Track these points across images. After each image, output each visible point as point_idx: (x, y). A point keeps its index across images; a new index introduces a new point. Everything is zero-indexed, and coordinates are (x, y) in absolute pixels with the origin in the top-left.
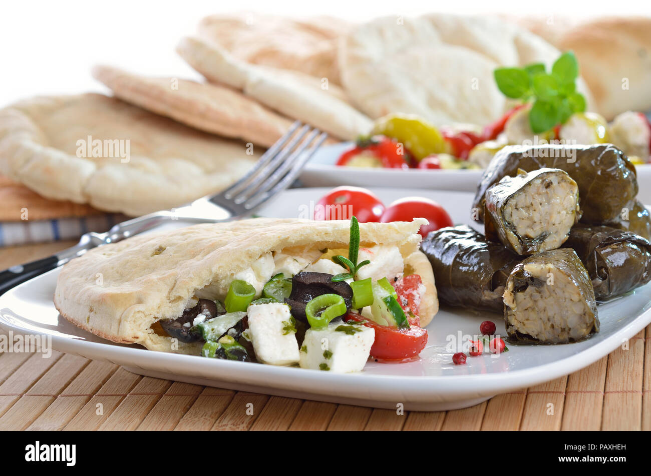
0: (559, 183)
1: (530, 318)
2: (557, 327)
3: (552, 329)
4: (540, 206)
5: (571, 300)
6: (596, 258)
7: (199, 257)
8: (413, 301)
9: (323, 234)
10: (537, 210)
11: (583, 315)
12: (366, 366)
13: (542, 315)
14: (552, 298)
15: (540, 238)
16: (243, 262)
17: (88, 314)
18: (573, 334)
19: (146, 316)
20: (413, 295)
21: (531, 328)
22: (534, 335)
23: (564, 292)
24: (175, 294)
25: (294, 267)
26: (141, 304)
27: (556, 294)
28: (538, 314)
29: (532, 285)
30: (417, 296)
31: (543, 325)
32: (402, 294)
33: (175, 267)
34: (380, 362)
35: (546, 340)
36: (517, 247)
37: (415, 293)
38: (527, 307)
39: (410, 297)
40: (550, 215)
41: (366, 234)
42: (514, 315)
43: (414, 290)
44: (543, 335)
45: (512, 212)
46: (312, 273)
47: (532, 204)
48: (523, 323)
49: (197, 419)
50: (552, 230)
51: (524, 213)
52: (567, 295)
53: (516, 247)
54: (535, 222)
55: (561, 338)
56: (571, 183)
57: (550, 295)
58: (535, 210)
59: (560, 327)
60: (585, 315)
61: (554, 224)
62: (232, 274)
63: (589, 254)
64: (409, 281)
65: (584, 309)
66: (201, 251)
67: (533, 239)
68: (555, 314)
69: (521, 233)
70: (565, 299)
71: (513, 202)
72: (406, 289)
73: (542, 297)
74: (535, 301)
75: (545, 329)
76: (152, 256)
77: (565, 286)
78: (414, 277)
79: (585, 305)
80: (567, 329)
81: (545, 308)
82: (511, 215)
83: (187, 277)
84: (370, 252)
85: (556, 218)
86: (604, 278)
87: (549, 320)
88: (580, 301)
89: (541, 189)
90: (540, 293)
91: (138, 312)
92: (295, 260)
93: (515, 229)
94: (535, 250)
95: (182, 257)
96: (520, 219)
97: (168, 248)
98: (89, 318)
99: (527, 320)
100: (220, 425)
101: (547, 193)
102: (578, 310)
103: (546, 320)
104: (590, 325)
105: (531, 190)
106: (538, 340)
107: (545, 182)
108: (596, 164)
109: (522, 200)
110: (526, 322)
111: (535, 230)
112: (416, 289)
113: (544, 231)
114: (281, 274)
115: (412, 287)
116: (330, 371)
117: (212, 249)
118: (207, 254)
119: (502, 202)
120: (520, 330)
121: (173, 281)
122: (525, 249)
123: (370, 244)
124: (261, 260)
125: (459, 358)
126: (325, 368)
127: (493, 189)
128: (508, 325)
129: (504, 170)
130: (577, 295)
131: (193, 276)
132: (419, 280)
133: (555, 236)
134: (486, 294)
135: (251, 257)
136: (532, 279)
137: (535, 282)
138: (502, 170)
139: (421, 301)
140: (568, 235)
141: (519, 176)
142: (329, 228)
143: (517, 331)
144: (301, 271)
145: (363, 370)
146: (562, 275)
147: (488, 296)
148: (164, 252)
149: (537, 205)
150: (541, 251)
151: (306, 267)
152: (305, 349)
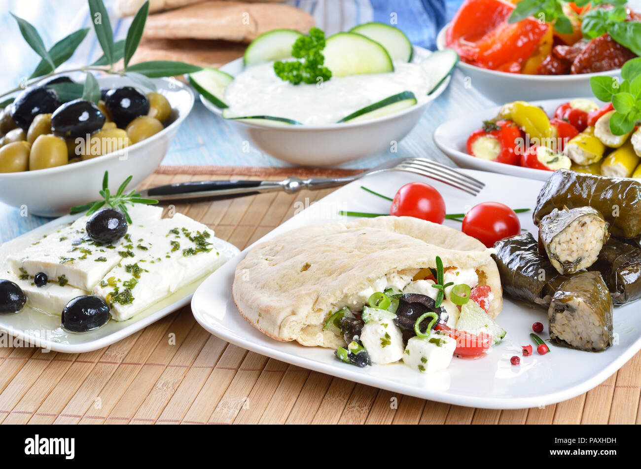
0: (591, 222)
2: (584, 340)
3: (580, 340)
4: (577, 240)
5: (594, 324)
6: (617, 277)
7: (334, 276)
8: (484, 307)
9: (421, 263)
10: (574, 243)
11: (602, 336)
12: (451, 362)
13: (574, 330)
15: (576, 261)
16: (364, 285)
17: (258, 318)
18: (594, 345)
19: (298, 323)
20: (484, 302)
21: (567, 337)
22: (568, 341)
23: (589, 318)
24: (317, 307)
25: (400, 284)
26: (294, 316)
27: (584, 319)
28: (571, 329)
29: (567, 310)
30: (487, 302)
31: (574, 337)
32: (476, 300)
33: (318, 283)
34: (460, 358)
35: (577, 346)
36: (560, 269)
37: (485, 300)
38: (564, 323)
39: (482, 303)
40: (585, 244)
41: (451, 262)
42: (555, 327)
43: (485, 297)
44: (574, 343)
45: (556, 247)
46: (413, 295)
47: (571, 240)
49: (334, 399)
50: (586, 254)
51: (564, 246)
52: (591, 321)
53: (558, 270)
54: (573, 251)
55: (587, 347)
56: (601, 221)
57: (579, 319)
58: (573, 243)
59: (586, 339)
61: (587, 251)
62: (358, 293)
63: (612, 273)
64: (482, 290)
65: (603, 332)
66: (335, 270)
67: (572, 263)
68: (583, 331)
69: (563, 259)
70: (590, 323)
71: (557, 239)
72: (480, 296)
73: (574, 319)
74: (569, 321)
75: (576, 339)
76: (301, 272)
77: (590, 315)
78: (486, 288)
79: (603, 329)
80: (590, 342)
81: (576, 326)
82: (556, 249)
83: (326, 295)
84: (454, 274)
85: (588, 247)
86: (622, 292)
87: (578, 334)
88: (600, 326)
89: (577, 228)
90: (573, 316)
91: (293, 321)
92: (401, 278)
93: (558, 257)
94: (573, 270)
95: (322, 274)
96: (562, 250)
97: (312, 265)
98: (258, 321)
99: (564, 331)
100: (351, 406)
101: (582, 230)
102: (598, 331)
103: (577, 333)
104: (606, 342)
105: (571, 230)
106: (571, 345)
107: (581, 223)
108: (622, 197)
109: (564, 237)
110: (562, 332)
111: (573, 256)
112: (487, 297)
113: (579, 256)
114: (391, 289)
115: (484, 295)
116: (425, 371)
117: (344, 270)
118: (340, 274)
119: (549, 240)
120: (559, 337)
121: (316, 296)
122: (565, 270)
123: (454, 268)
124: (378, 281)
125: (514, 361)
126: (421, 368)
127: (544, 222)
128: (551, 332)
129: (556, 194)
130: (598, 322)
131: (330, 295)
132: (489, 289)
133: (588, 259)
134: (538, 300)
135: (370, 281)
136: (567, 306)
137: (569, 308)
138: (555, 193)
139: (490, 306)
140: (598, 256)
141: (564, 210)
142: (425, 260)
143: (557, 337)
144: (405, 287)
145: (448, 368)
146: (588, 308)
147: (539, 302)
148: (310, 268)
149: (574, 240)
150: (577, 270)
151: (409, 284)
152: (408, 352)
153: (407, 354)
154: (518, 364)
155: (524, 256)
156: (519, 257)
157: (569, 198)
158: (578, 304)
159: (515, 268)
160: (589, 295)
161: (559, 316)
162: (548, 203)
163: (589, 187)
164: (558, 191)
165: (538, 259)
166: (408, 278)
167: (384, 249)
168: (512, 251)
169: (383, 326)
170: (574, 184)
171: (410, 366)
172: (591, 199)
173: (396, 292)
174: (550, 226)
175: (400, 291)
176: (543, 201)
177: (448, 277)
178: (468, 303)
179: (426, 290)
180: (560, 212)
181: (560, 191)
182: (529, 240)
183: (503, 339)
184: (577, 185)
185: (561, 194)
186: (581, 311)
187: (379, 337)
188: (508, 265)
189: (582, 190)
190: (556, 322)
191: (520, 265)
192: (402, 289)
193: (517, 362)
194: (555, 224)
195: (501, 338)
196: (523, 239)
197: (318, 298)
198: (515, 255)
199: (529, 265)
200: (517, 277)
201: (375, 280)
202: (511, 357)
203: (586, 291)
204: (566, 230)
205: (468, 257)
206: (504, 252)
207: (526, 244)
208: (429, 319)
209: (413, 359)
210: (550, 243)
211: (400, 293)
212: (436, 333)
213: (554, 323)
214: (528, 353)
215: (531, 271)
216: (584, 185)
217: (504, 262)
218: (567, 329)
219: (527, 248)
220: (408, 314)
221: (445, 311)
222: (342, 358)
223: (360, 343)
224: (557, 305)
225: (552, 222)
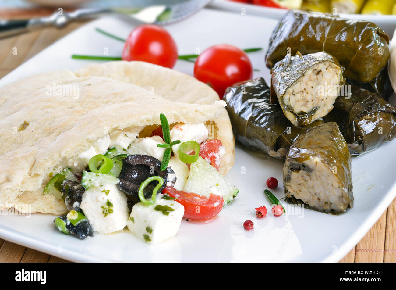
0: (326, 69)
1: (301, 190)
2: (322, 201)
3: (318, 200)
4: (311, 89)
5: (332, 185)
6: (354, 127)
7: (53, 136)
8: (214, 163)
9: (145, 121)
10: (309, 93)
11: (341, 198)
12: (180, 227)
13: (311, 190)
14: (318, 181)
15: (311, 112)
16: (85, 146)
18: (333, 207)
19: (13, 191)
20: (215, 157)
21: (303, 196)
22: (304, 201)
23: (327, 179)
24: (34, 172)
26: (9, 183)
27: (321, 179)
28: (308, 189)
29: (304, 170)
30: (218, 158)
31: (311, 197)
32: (207, 157)
33: (36, 144)
34: (190, 222)
35: (314, 207)
36: (294, 121)
37: (216, 155)
38: (300, 183)
39: (213, 159)
41: (179, 117)
42: (290, 186)
43: (216, 153)
44: (311, 203)
45: (289, 98)
47: (305, 89)
48: (297, 192)
50: (322, 103)
51: (299, 96)
52: (329, 182)
53: (292, 122)
54: (308, 101)
55: (325, 208)
56: (336, 68)
57: (317, 179)
59: (324, 200)
60: (342, 197)
61: (322, 100)
62: (78, 155)
63: (349, 122)
64: (213, 145)
65: (342, 194)
66: (55, 130)
67: (307, 113)
68: (320, 192)
69: (297, 110)
70: (328, 184)
71: (290, 90)
72: (210, 152)
73: (311, 179)
74: (306, 181)
75: (313, 199)
76: (19, 131)
77: (328, 176)
78: (216, 142)
79: (343, 190)
80: (329, 203)
81: (313, 186)
82: (289, 100)
83: (43, 158)
84: (181, 130)
86: (360, 143)
87: (316, 194)
88: (339, 187)
89: (312, 77)
90: (309, 176)
91: (7, 189)
92: (126, 135)
93: (292, 109)
94: (308, 121)
95: (41, 133)
96: (296, 101)
97: (30, 124)
99: (300, 191)
101: (317, 79)
102: (338, 193)
103: (314, 194)
104: (346, 204)
105: (305, 79)
106: (307, 205)
107: (315, 71)
108: (357, 40)
109: (298, 87)
110: (299, 192)
111: (308, 106)
112: (218, 152)
113: (315, 106)
114: (114, 148)
115: (215, 150)
116: (151, 242)
117: (62, 129)
118: (59, 134)
119: (282, 92)
120: (295, 196)
121: (33, 160)
122: (300, 122)
123: (182, 123)
124: (99, 141)
125: (248, 225)
126: (147, 238)
127: (277, 69)
128: (286, 191)
129: (289, 36)
130: (337, 183)
131: (47, 158)
132: (220, 143)
133: (324, 108)
134: (272, 153)
135: (90, 142)
136: (304, 166)
137: (306, 168)
138: (287, 36)
139: (221, 161)
140: (334, 105)
141: (297, 56)
142: (149, 116)
143: (293, 196)
144: (130, 145)
145: (176, 235)
146: (326, 168)
147: (273, 154)
148: (28, 127)
149: (309, 89)
150: (313, 120)
151: (133, 142)
152: (133, 219)
153: (131, 222)
154: (252, 229)
155: (256, 105)
156: (251, 106)
157: (303, 41)
158: (315, 164)
159: (247, 118)
160: (326, 153)
161: (294, 175)
162: (280, 46)
163: (323, 29)
164: (290, 34)
165: (270, 108)
166: (133, 136)
167: (108, 103)
168: (244, 99)
169: (104, 194)
170: (306, 26)
171: (134, 234)
172: (325, 42)
173: (120, 152)
174: (284, 75)
175: (124, 150)
176: (275, 44)
177: (175, 134)
178: (198, 161)
179: (152, 149)
180: (293, 58)
181: (293, 34)
182: (262, 86)
183: (236, 198)
184: (310, 27)
185: (294, 36)
186: (319, 171)
187: (100, 205)
188: (240, 115)
189: (316, 32)
190: (291, 181)
191: (253, 115)
192: (126, 148)
193: (251, 227)
194: (288, 73)
195: (234, 197)
196: (255, 85)
197: (35, 162)
198: (247, 104)
199: (261, 115)
200: (249, 128)
201: (96, 141)
202: (244, 222)
203: (322, 148)
204: (301, 79)
205: (197, 111)
206: (236, 99)
207: (258, 91)
208: (155, 183)
209: (138, 227)
210: (283, 94)
211: (124, 153)
212: (163, 198)
213: (290, 182)
214: (262, 216)
215: (265, 122)
216: (318, 27)
217: (236, 111)
218: (304, 189)
219: (259, 95)
220: (133, 176)
221: (172, 172)
222: (60, 229)
223: (80, 211)
224: (292, 164)
225: (285, 70)
